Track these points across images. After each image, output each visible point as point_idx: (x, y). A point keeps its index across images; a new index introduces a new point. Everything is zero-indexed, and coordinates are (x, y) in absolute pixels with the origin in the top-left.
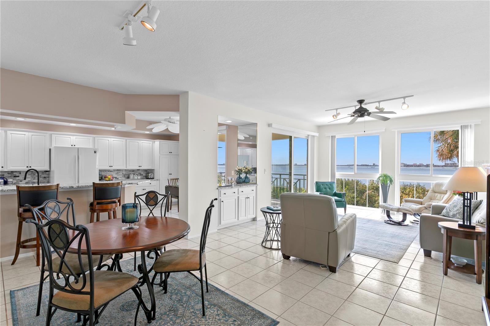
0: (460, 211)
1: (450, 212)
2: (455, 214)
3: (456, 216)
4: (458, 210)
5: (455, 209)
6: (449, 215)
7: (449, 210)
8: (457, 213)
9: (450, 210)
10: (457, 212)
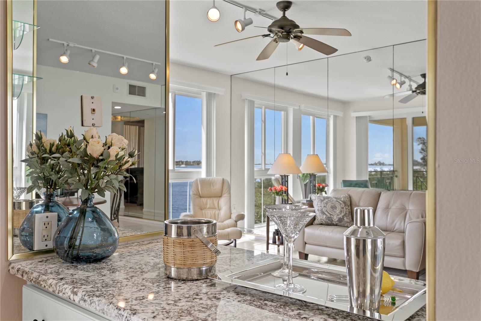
0: (344, 213)
1: (332, 217)
2: (342, 217)
3: (344, 220)
4: (341, 211)
5: (338, 211)
6: (333, 221)
7: (329, 213)
8: (343, 216)
9: (331, 215)
10: (343, 214)
